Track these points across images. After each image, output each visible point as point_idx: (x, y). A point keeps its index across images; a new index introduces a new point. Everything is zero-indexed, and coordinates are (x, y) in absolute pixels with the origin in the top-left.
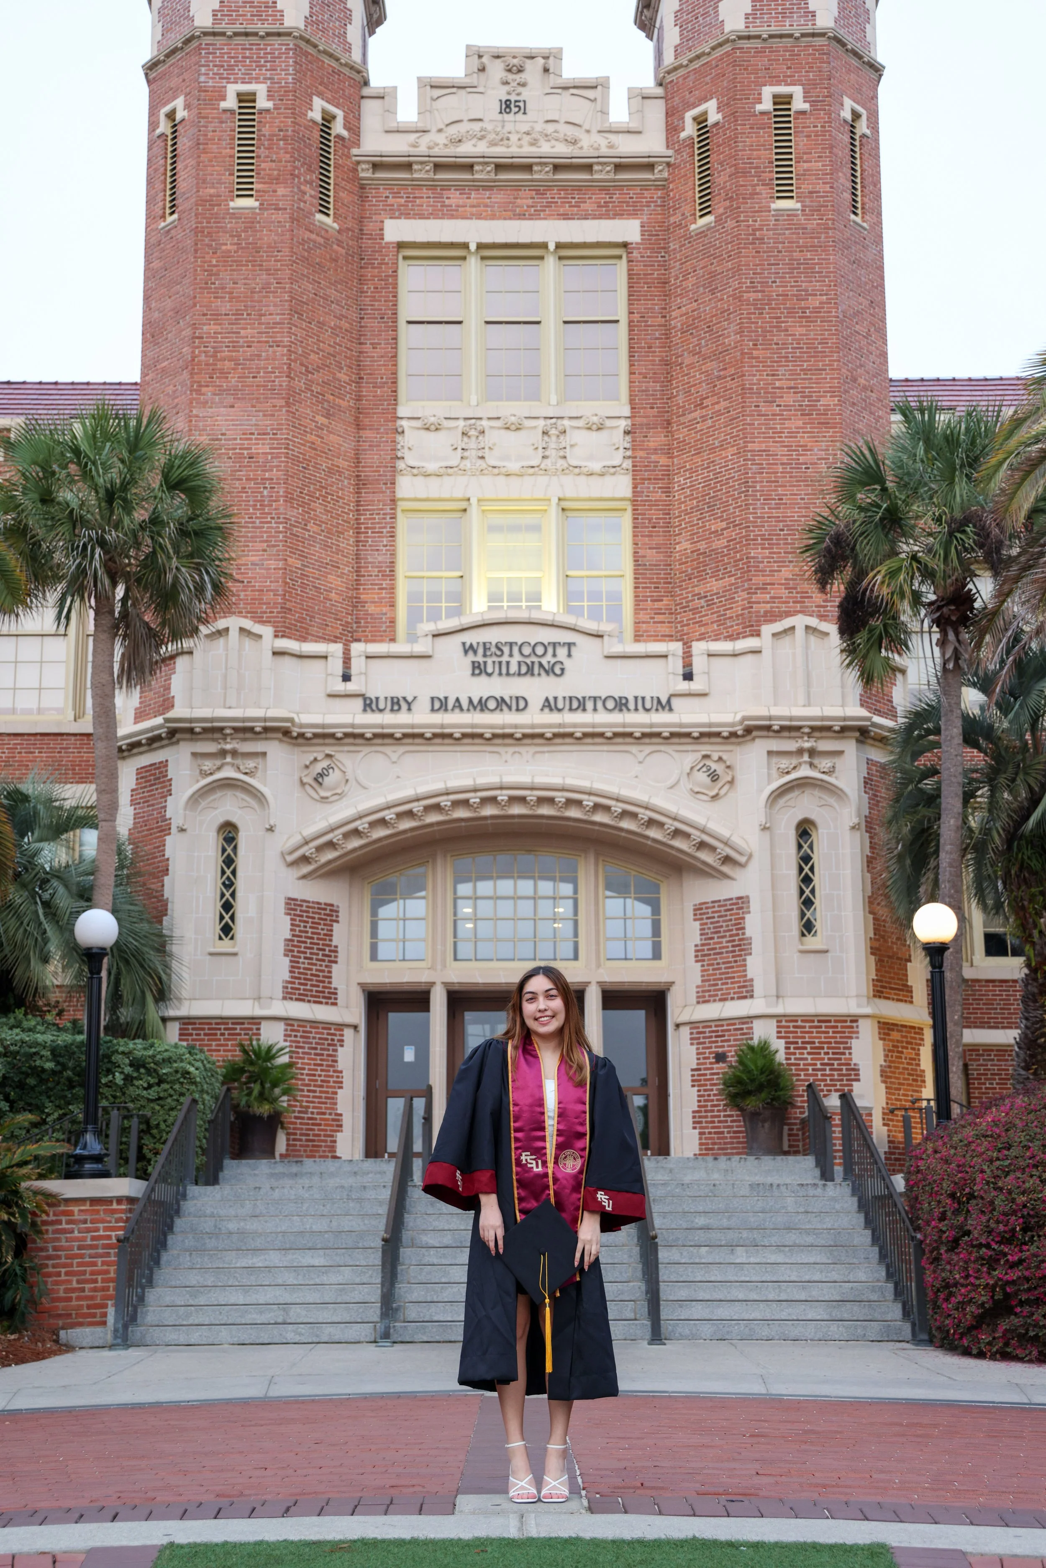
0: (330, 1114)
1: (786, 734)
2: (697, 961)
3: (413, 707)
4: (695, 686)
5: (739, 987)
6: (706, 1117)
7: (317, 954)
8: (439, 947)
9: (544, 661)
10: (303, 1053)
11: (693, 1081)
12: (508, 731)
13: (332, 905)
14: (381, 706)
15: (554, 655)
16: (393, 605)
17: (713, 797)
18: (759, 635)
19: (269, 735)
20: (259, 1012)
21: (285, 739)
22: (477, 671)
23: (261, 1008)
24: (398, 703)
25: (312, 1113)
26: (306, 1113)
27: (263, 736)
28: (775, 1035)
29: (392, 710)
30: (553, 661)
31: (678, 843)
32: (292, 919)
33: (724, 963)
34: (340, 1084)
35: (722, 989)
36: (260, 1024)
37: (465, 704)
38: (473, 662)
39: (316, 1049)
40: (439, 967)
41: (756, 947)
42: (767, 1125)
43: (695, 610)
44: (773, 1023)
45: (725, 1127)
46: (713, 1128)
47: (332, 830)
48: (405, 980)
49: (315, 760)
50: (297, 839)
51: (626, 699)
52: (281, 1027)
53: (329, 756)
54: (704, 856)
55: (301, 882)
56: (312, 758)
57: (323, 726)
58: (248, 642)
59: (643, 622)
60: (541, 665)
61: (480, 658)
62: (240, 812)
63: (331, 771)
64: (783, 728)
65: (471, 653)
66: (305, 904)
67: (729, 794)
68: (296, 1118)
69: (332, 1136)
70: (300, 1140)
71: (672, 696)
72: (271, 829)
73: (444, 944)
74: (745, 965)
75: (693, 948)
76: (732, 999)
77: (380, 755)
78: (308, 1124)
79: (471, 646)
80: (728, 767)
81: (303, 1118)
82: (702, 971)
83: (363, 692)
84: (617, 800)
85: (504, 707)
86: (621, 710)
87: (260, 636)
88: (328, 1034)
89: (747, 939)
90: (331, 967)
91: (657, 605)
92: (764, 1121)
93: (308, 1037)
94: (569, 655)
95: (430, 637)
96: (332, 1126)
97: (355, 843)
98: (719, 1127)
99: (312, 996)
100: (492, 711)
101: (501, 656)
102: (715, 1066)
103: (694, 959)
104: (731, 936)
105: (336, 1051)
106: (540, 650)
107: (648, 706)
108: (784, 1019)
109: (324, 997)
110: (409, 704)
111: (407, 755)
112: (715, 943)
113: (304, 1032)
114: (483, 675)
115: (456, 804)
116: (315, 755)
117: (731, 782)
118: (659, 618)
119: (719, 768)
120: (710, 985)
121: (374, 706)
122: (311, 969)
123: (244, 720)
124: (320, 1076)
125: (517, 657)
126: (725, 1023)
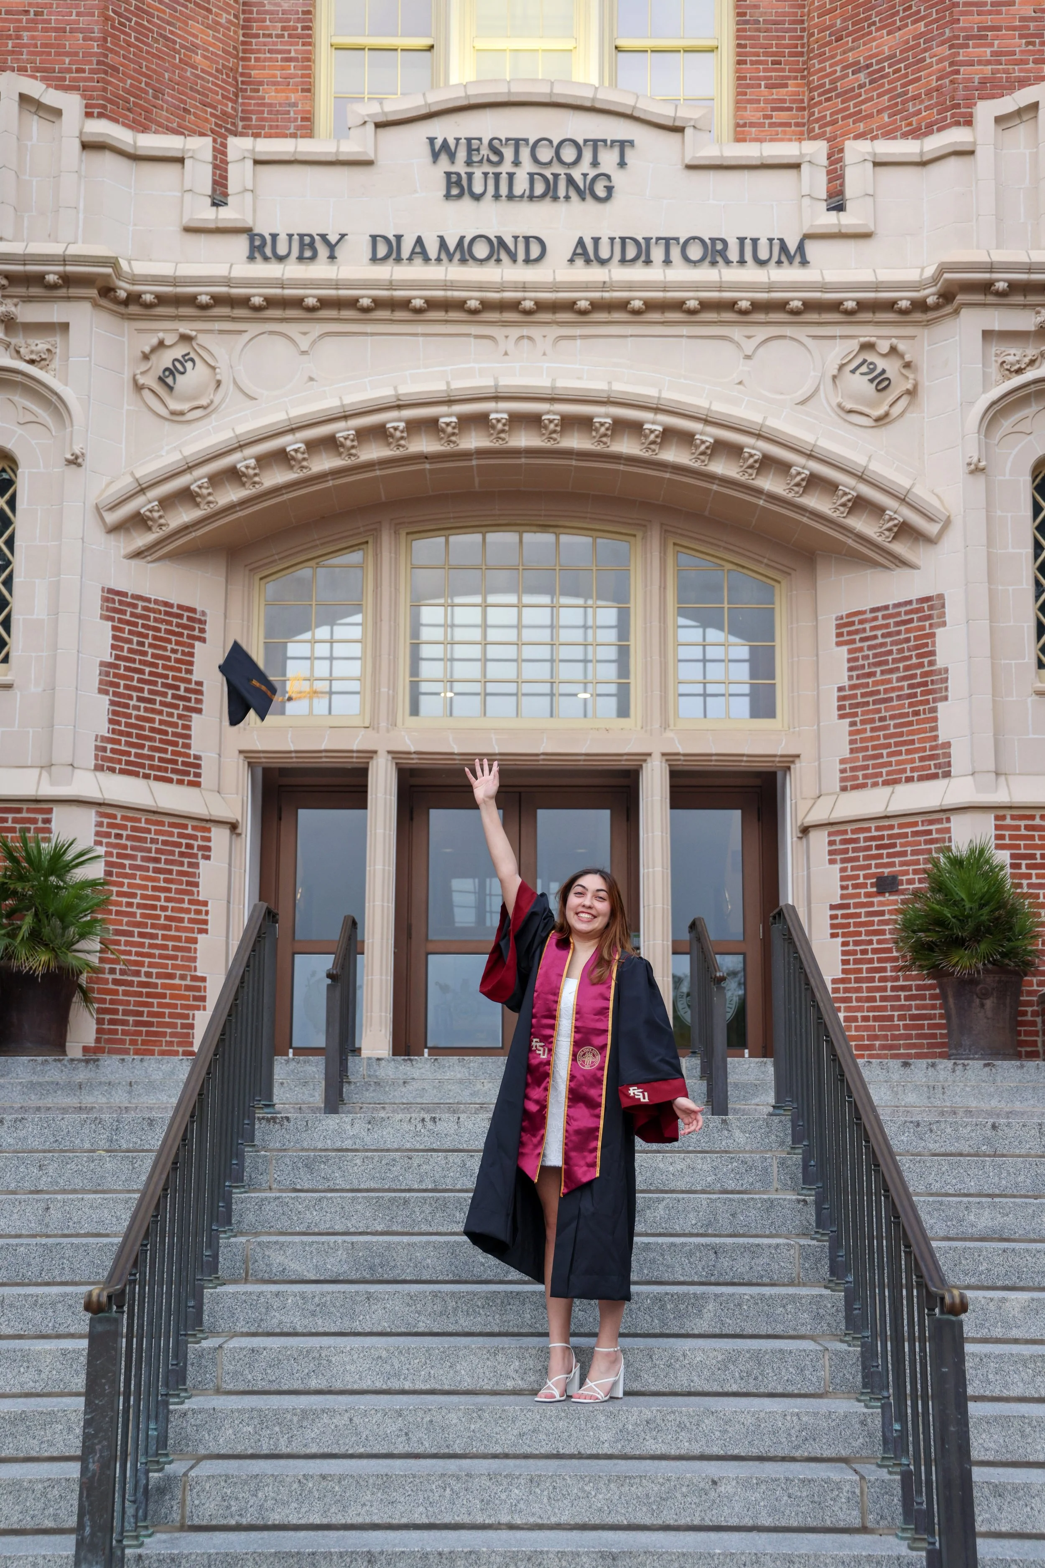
0: (183, 977)
1: (1019, 299)
2: (841, 717)
3: (338, 252)
4: (848, 220)
5: (922, 759)
6: (858, 990)
7: (165, 695)
8: (384, 690)
9: (577, 175)
10: (132, 867)
11: (833, 926)
12: (509, 295)
13: (193, 610)
14: (282, 250)
15: (595, 164)
16: (308, 89)
17: (878, 420)
18: (969, 123)
19: (73, 292)
20: (47, 790)
21: (104, 302)
22: (455, 191)
23: (52, 783)
24: (312, 245)
25: (148, 975)
26: (137, 973)
27: (62, 292)
28: (993, 842)
29: (301, 258)
30: (592, 173)
31: (815, 502)
32: (114, 628)
33: (892, 717)
34: (202, 926)
35: (889, 764)
36: (50, 811)
37: (432, 250)
38: (448, 174)
39: (157, 860)
40: (383, 724)
41: (956, 684)
42: (989, 1003)
43: (847, 95)
44: (989, 821)
45: (893, 1008)
46: (870, 1009)
47: (190, 468)
48: (323, 747)
49: (161, 344)
50: (125, 483)
51: (724, 242)
52: (90, 817)
53: (185, 338)
54: (862, 524)
55: (134, 562)
56: (155, 341)
57: (174, 281)
58: (35, 125)
59: (752, 125)
60: (570, 181)
61: (460, 167)
62: (19, 431)
63: (189, 365)
64: (1015, 288)
65: (444, 158)
66: (141, 604)
67: (908, 415)
68: (116, 982)
69: (186, 1017)
70: (124, 1023)
71: (806, 237)
72: (75, 462)
73: (393, 685)
74: (935, 719)
75: (836, 694)
76: (909, 780)
77: (280, 341)
78: (140, 994)
79: (445, 144)
80: (907, 365)
81: (130, 984)
82: (851, 733)
83: (250, 223)
84: (706, 421)
85: (503, 256)
86: (714, 263)
87: (57, 113)
88: (181, 835)
89: (939, 672)
90: (189, 718)
91: (776, 94)
92: (985, 995)
93: (144, 840)
94: (622, 164)
95: (371, 127)
96: (187, 998)
97: (231, 495)
98: (883, 1008)
99: (152, 767)
100: (481, 261)
101: (500, 163)
102: (875, 900)
103: (836, 713)
104: (907, 668)
105: (197, 865)
106: (569, 154)
107: (763, 255)
108: (1008, 813)
109: (174, 771)
110: (331, 247)
111: (328, 339)
112: (876, 683)
113: (134, 829)
114: (467, 199)
115: (415, 427)
116: (161, 335)
117: (912, 393)
118: (780, 117)
119: (891, 367)
120: (865, 758)
121: (268, 251)
122: (152, 720)
123: (25, 259)
124: (164, 909)
125: (528, 167)
126: (895, 822)
